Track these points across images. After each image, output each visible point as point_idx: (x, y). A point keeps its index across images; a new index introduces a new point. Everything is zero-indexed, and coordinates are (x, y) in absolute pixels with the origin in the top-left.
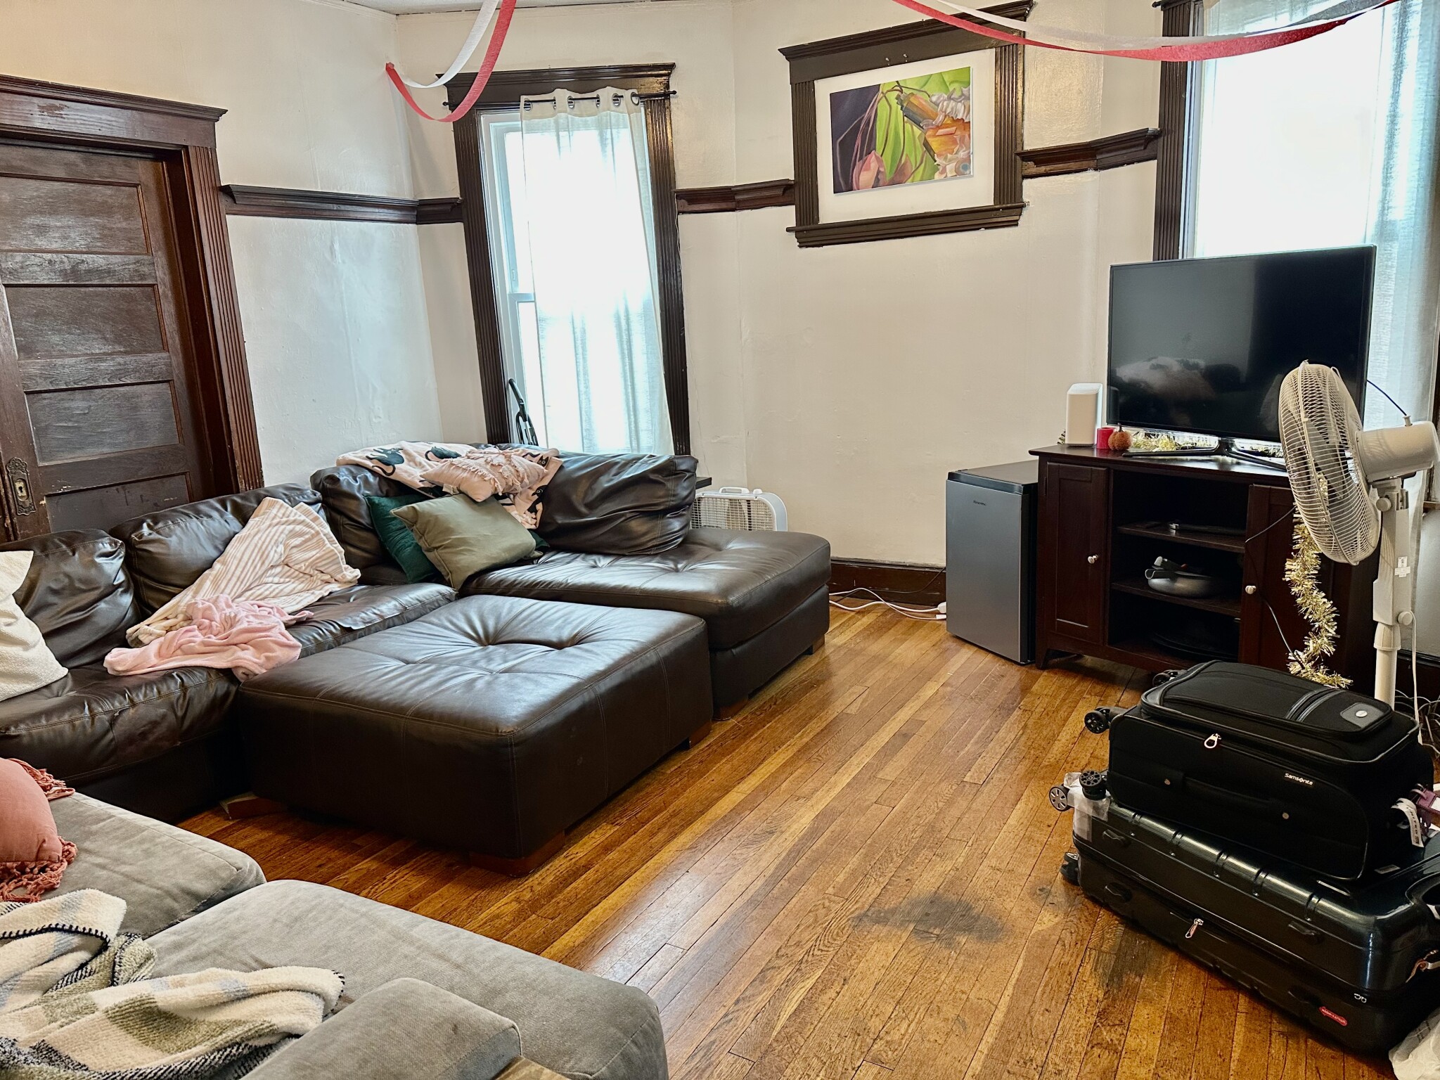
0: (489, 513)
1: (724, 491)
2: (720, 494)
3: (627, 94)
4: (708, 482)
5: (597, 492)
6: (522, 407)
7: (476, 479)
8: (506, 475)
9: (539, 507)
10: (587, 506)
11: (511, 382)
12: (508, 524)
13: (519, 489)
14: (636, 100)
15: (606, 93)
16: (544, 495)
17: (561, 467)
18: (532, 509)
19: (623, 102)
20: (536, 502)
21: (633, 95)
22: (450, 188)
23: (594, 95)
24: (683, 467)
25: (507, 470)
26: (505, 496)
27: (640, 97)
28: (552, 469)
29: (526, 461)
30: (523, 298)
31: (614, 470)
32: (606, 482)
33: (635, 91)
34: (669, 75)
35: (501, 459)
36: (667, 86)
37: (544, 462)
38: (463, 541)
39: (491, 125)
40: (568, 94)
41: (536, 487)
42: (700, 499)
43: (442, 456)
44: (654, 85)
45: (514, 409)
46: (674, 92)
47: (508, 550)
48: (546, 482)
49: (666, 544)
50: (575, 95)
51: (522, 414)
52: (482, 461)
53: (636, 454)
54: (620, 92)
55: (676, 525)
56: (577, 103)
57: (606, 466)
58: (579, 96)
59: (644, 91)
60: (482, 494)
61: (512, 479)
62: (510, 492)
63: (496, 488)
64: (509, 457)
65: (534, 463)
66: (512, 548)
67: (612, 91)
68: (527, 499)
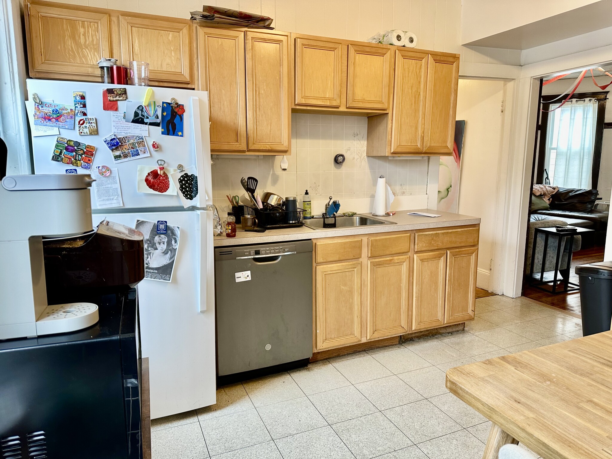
0: (538, 198)
1: (606, 202)
2: (604, 203)
4: (601, 199)
5: (568, 197)
6: (548, 176)
7: (537, 190)
8: (544, 190)
9: (551, 199)
10: (564, 200)
11: (546, 170)
12: (542, 201)
13: (547, 194)
14: (596, 101)
15: (587, 100)
16: (553, 196)
17: (558, 190)
18: (549, 200)
19: (592, 101)
21: (595, 99)
23: (584, 99)
24: (594, 192)
25: (544, 189)
26: (543, 196)
27: (597, 100)
28: (556, 191)
29: (549, 188)
30: (554, 149)
31: (573, 192)
32: (571, 194)
33: (596, 98)
34: (607, 94)
35: (542, 187)
36: (606, 96)
37: (554, 189)
39: (552, 107)
41: (551, 194)
42: (598, 204)
44: (602, 96)
45: (545, 176)
46: (608, 98)
48: (554, 193)
49: (586, 210)
50: (577, 100)
51: (547, 178)
52: (538, 187)
53: (579, 188)
54: (591, 99)
55: (589, 206)
56: (578, 102)
58: (579, 100)
59: (599, 98)
60: (538, 194)
61: (545, 191)
62: (545, 195)
63: (541, 193)
64: (545, 187)
65: (551, 189)
66: (544, 206)
67: (589, 98)
68: (548, 197)
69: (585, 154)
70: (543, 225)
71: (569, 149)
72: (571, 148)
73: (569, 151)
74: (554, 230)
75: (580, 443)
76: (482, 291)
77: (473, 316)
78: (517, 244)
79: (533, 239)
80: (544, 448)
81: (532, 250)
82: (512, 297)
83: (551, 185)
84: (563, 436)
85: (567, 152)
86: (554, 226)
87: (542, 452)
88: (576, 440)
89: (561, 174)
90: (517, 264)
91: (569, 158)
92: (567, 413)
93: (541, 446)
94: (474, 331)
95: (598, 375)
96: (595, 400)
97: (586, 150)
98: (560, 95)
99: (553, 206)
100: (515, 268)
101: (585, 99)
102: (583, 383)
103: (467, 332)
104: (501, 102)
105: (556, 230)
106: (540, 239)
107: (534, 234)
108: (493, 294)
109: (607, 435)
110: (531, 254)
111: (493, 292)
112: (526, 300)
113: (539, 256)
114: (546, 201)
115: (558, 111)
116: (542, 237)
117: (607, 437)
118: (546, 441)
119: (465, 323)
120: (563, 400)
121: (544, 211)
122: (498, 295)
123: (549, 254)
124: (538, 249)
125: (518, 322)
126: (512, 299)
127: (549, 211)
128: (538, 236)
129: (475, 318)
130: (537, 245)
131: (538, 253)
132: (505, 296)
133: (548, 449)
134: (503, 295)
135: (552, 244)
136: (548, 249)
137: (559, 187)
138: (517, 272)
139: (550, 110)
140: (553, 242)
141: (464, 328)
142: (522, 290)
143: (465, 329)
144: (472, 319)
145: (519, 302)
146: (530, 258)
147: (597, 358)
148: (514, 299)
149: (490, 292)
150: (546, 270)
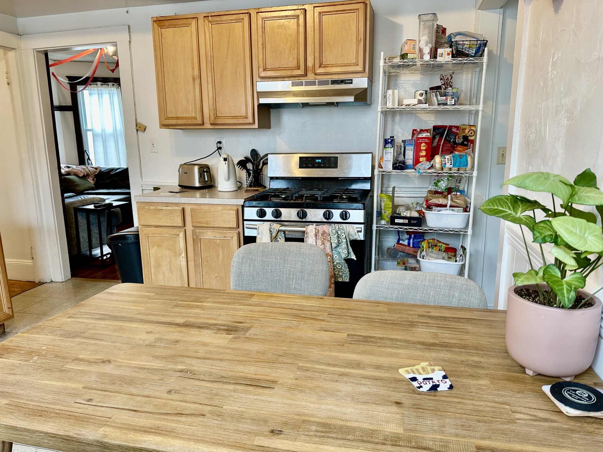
0: (83, 179)
3: (116, 84)
5: (109, 175)
6: (89, 157)
7: (79, 172)
9: (95, 179)
10: (107, 179)
11: (86, 151)
12: (87, 182)
13: (90, 174)
14: (118, 86)
16: (96, 176)
17: (100, 170)
18: (93, 180)
19: (115, 86)
20: (94, 178)
22: (69, 103)
23: (107, 84)
25: (87, 170)
26: (87, 176)
28: (98, 171)
29: (91, 168)
30: (89, 130)
31: (114, 171)
33: (118, 84)
35: (85, 168)
37: (96, 169)
38: (78, 185)
39: (80, 88)
40: (101, 83)
41: (94, 174)
43: (69, 167)
45: (86, 157)
47: (88, 187)
48: (97, 173)
51: (89, 159)
53: (119, 167)
54: (114, 83)
57: (112, 170)
58: (103, 84)
60: (81, 175)
61: (88, 172)
62: (88, 175)
63: (84, 174)
64: (87, 167)
65: (93, 169)
66: (89, 187)
67: (112, 83)
68: (92, 177)
69: (119, 136)
70: (82, 204)
71: (103, 130)
72: (104, 129)
73: (103, 133)
74: (92, 207)
75: (53, 406)
76: (28, 283)
77: (11, 314)
78: (55, 226)
79: (74, 219)
80: (13, 432)
81: (75, 230)
82: (61, 281)
83: (94, 166)
84: (35, 408)
85: (102, 133)
86: (92, 203)
87: (13, 436)
88: (49, 406)
89: (101, 156)
90: (59, 246)
91: (105, 139)
92: (47, 382)
93: (10, 431)
94: (16, 329)
95: (90, 331)
96: (81, 356)
97: (118, 132)
98: (82, 77)
99: (98, 186)
100: (58, 251)
101: (109, 83)
102: (73, 345)
103: (9, 333)
104: (5, 73)
105: (94, 206)
106: (81, 217)
107: (73, 213)
108: (41, 284)
109: (82, 386)
110: (75, 234)
111: (40, 282)
112: (77, 280)
113: (83, 235)
114: (91, 181)
115: (86, 92)
116: (82, 215)
117: (83, 387)
118: (14, 423)
119: (4, 324)
120: (46, 370)
121: (90, 191)
122: (47, 283)
123: (93, 231)
124: (81, 228)
125: (67, 304)
126: (61, 283)
127: (95, 190)
128: (78, 215)
129: (15, 315)
130: (80, 224)
131: (82, 232)
132: (54, 282)
133: (17, 430)
134: (52, 281)
135: (94, 221)
136: (91, 227)
137: (100, 167)
138: (62, 255)
139: (78, 90)
140: (93, 219)
141: (4, 329)
142: (71, 271)
143: (6, 330)
144: (11, 317)
145: (70, 285)
146: (74, 238)
147: (94, 316)
148: (64, 283)
149: (37, 282)
150: (93, 247)
